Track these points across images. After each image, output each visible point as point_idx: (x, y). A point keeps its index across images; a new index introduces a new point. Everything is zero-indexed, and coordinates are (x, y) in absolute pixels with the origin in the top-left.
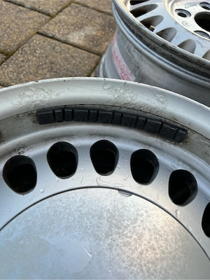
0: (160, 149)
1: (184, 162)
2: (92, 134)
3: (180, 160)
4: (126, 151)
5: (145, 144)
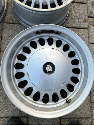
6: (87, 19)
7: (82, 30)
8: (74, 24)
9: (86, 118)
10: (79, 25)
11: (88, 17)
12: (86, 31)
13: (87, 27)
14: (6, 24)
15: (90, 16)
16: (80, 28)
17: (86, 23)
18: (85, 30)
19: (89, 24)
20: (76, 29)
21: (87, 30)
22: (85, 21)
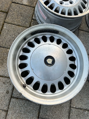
0: (54, 36)
1: (59, 37)
2: (41, 35)
3: (58, 37)
4: (48, 37)
5: (52, 35)
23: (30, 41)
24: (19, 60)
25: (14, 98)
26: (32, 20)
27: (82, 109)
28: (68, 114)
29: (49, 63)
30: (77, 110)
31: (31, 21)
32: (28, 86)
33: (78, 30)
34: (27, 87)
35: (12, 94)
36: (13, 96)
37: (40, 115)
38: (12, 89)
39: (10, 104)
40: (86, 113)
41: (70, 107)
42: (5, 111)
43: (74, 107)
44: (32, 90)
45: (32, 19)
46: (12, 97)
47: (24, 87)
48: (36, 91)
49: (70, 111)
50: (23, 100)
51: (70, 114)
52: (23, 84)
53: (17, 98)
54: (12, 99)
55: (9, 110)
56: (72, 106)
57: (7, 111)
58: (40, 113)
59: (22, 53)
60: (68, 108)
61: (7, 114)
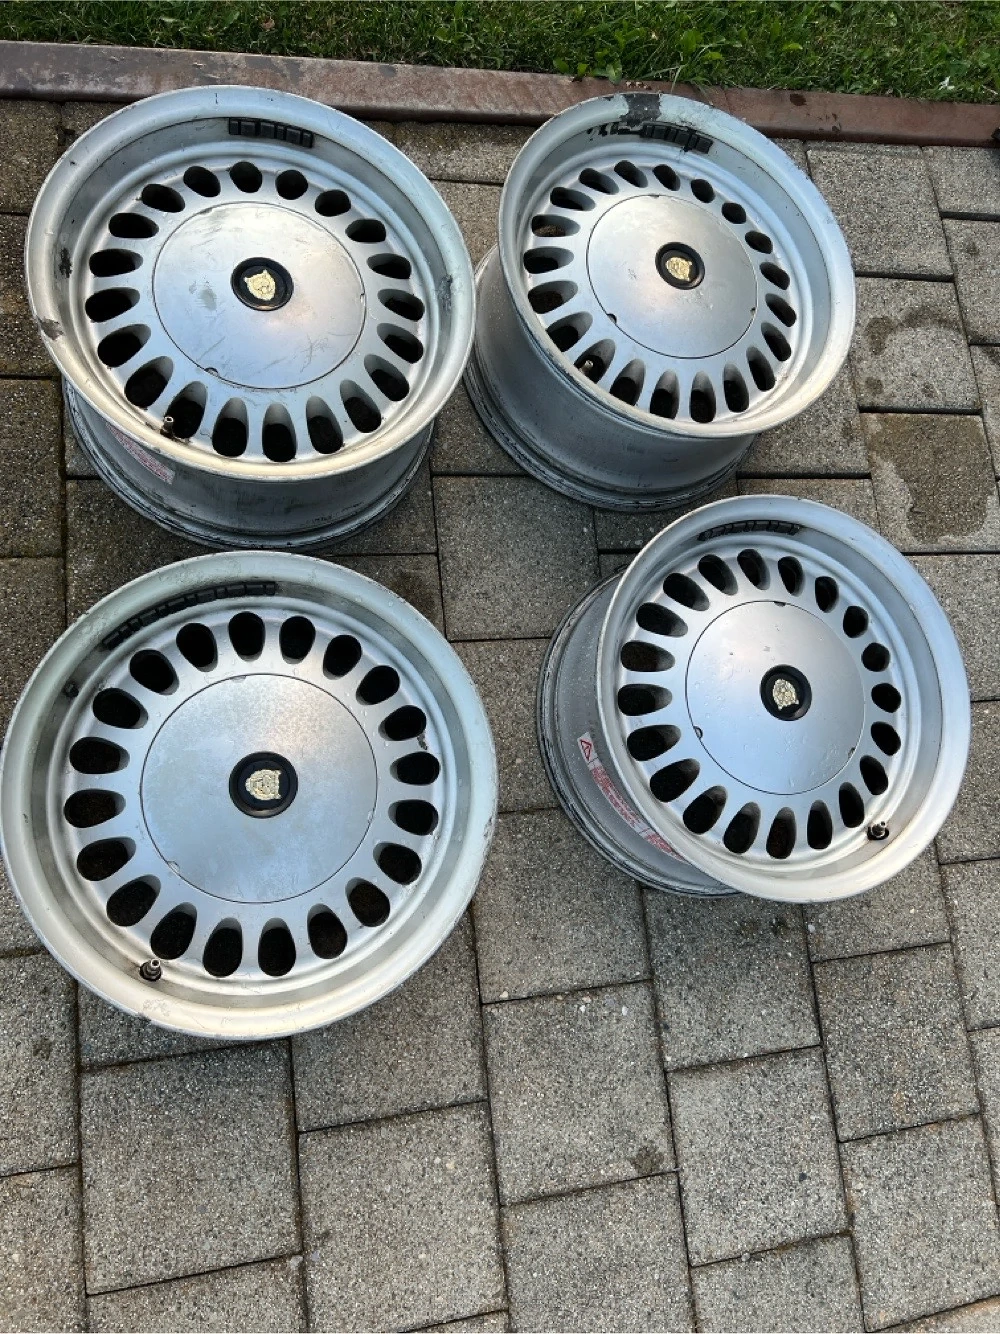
2: (170, 627)
6: (855, 422)
7: (844, 482)
8: (797, 456)
9: (927, 946)
10: (825, 461)
11: (863, 410)
12: (863, 488)
13: (863, 466)
14: (450, 481)
15: (867, 402)
16: (829, 476)
17: (858, 445)
18: (858, 483)
19: (869, 447)
20: (813, 483)
21: (867, 482)
22: (848, 432)
23: (108, 686)
24: (71, 829)
25: (96, 1068)
26: (63, 485)
27: (555, 994)
28: (472, 1053)
29: (260, 796)
30: (524, 1009)
31: (64, 497)
32: (171, 968)
33: (426, 475)
34: (166, 975)
35: (78, 1048)
36: (85, 1060)
37: (301, 1112)
38: (65, 1019)
39: (84, 1112)
40: (583, 1009)
41: (481, 1004)
42: (61, 1168)
43: (505, 995)
44: (203, 978)
45: (66, 476)
46: (79, 1070)
47: (149, 976)
48: (230, 977)
49: (482, 1029)
50: (166, 1062)
51: (484, 1045)
52: (141, 962)
53: (123, 1064)
54: (87, 1081)
55: (87, 1152)
56: (488, 996)
57: (78, 1165)
58: (300, 1103)
59: (74, 782)
60: (468, 1015)
61: (81, 1181)
